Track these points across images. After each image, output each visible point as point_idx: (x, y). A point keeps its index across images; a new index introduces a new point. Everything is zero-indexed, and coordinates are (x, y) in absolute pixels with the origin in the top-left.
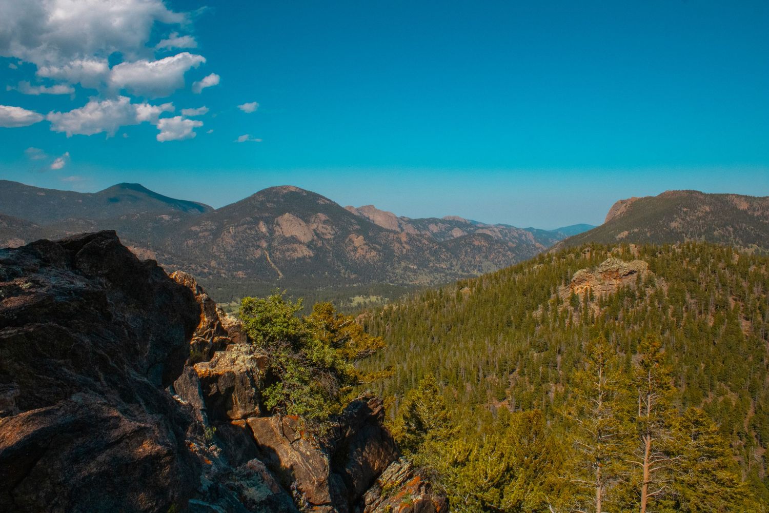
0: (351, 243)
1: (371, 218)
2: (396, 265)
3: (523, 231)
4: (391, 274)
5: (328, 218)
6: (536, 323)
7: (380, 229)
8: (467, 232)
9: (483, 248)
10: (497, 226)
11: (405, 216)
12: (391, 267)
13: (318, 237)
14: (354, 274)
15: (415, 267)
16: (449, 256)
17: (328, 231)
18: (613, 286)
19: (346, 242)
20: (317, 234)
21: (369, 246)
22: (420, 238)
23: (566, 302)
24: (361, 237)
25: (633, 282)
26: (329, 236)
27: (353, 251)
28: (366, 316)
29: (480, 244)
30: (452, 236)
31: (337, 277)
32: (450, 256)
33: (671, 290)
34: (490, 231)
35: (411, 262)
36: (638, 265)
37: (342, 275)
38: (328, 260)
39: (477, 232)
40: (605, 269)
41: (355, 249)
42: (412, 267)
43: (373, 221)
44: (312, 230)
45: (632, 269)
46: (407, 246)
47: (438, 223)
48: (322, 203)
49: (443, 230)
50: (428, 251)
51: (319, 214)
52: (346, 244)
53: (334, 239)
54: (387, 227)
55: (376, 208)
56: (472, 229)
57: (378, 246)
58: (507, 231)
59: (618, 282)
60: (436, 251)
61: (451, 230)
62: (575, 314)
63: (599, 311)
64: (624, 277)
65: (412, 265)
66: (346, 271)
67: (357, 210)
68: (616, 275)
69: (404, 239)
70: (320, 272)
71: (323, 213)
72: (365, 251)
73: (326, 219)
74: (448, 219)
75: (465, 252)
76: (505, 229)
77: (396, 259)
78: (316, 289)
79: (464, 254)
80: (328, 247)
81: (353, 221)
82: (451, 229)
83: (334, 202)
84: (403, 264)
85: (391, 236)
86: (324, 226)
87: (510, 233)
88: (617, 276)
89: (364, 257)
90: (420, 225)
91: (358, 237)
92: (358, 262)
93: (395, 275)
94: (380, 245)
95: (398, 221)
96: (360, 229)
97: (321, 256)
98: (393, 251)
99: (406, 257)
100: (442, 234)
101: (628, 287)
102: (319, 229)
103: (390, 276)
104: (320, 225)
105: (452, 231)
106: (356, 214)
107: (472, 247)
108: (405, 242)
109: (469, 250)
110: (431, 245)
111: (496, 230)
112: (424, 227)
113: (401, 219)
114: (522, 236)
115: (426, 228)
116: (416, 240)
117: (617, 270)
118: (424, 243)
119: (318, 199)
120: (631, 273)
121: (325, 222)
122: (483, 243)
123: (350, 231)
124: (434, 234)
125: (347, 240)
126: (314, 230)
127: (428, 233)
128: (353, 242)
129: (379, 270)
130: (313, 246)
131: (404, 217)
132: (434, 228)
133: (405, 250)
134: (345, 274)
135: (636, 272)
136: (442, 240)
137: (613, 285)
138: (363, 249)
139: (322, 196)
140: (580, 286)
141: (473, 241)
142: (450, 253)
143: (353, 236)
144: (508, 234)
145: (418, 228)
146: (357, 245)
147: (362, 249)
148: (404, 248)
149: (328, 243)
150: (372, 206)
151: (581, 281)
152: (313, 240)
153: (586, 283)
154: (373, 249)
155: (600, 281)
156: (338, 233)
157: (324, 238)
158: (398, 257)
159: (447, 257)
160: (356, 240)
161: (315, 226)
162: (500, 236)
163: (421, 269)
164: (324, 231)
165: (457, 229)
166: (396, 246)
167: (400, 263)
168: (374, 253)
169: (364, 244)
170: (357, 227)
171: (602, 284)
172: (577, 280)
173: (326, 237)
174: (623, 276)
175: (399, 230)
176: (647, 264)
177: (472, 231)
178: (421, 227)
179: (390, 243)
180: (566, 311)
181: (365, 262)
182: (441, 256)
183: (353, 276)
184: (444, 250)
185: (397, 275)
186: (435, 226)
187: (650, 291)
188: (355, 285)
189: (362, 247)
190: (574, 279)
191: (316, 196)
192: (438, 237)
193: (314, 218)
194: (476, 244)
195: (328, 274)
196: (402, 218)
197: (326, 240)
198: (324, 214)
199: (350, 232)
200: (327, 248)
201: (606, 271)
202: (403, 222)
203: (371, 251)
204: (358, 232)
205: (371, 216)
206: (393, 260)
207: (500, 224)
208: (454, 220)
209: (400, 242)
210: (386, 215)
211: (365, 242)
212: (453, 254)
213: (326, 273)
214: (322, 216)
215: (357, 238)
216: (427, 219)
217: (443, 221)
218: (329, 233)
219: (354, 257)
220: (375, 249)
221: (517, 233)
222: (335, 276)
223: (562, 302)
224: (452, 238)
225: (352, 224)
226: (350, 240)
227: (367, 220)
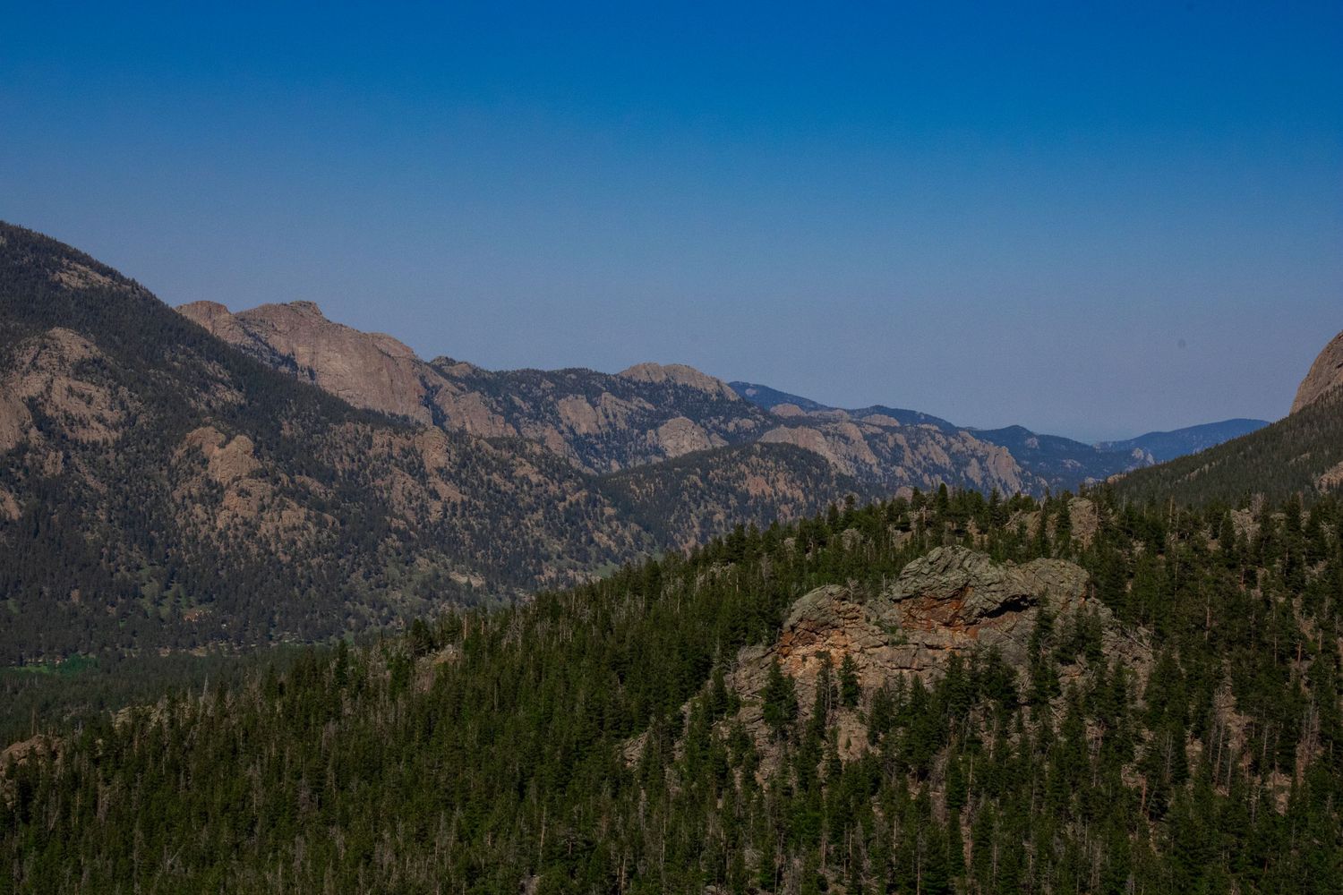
0: (197, 468)
1: (303, 360)
2: (392, 571)
3: (974, 443)
4: (366, 610)
5: (96, 351)
6: (621, 781)
7: (335, 409)
8: (725, 435)
9: (784, 508)
10: (858, 416)
11: (457, 359)
12: (367, 576)
13: (49, 434)
14: (200, 602)
15: (477, 582)
16: (629, 539)
17: (95, 410)
18: (938, 654)
19: (173, 461)
20: (43, 423)
21: (276, 481)
22: (506, 454)
23: (752, 704)
24: (242, 443)
25: (1020, 640)
26: (97, 434)
27: (202, 501)
28: (39, 748)
29: (769, 490)
30: (658, 451)
31: (124, 615)
32: (637, 538)
33: (1165, 674)
34: (826, 434)
35: (458, 559)
36: (1048, 577)
37: (147, 604)
38: (88, 536)
39: (770, 437)
40: (911, 589)
41: (213, 495)
42: (464, 580)
43: (312, 374)
44: (21, 405)
45: (1018, 589)
46: (448, 491)
47: (599, 393)
48: (77, 283)
49: (622, 425)
50: (539, 515)
51: (58, 332)
52: (171, 471)
53: (119, 446)
54: (369, 404)
55: (327, 315)
56: (748, 423)
57: (314, 485)
58: (901, 439)
59: (961, 638)
60: (573, 515)
61: (655, 426)
62: (774, 751)
63: (866, 743)
64: (984, 620)
65: (463, 573)
66: (168, 588)
67: (242, 320)
68: (951, 612)
69: (436, 455)
70: (46, 590)
71: (80, 328)
72: (255, 504)
73: (87, 355)
74: (644, 378)
75: (702, 525)
76: (893, 430)
77: (393, 541)
78: (21, 663)
79: (696, 530)
80: (90, 480)
81: (212, 368)
82: (656, 420)
83: (133, 283)
84: (423, 565)
85: (378, 439)
86: (75, 384)
87: (914, 447)
88: (955, 616)
89: (251, 528)
90: (517, 400)
91: (230, 439)
92: (222, 550)
93: (385, 612)
94: (328, 477)
95: (422, 378)
96: (241, 407)
97: (55, 518)
98: (385, 507)
99: (441, 538)
100: (613, 441)
101: (994, 658)
102: (56, 398)
103: (357, 615)
104: (61, 383)
105: (661, 429)
106: (233, 337)
107: (733, 502)
108: (440, 470)
109: (720, 517)
110: (553, 488)
111: (853, 432)
112: (536, 407)
113: (438, 369)
114: (967, 464)
115: (543, 412)
116: (486, 465)
117: (960, 592)
118: (525, 479)
119: (58, 267)
120: (1015, 605)
121: (81, 369)
122: (781, 485)
123: (194, 414)
124: (581, 444)
125: (179, 452)
126: (32, 403)
127: (550, 433)
128: (205, 462)
129: (313, 591)
130: (20, 474)
131: (451, 362)
132: (581, 415)
133: (436, 507)
134: (157, 603)
135: (1033, 603)
136: (616, 466)
137: (938, 648)
138: (248, 494)
139: (76, 251)
140: (813, 648)
141: (742, 476)
142: (635, 527)
143: (207, 437)
144: (908, 453)
145: (510, 413)
146: (220, 473)
147: (243, 493)
148: (435, 495)
149: (92, 463)
150: (308, 305)
151: (818, 627)
152: (22, 448)
153: (835, 637)
154: (292, 495)
155: (893, 629)
156: (142, 420)
157: (75, 442)
158: (403, 536)
159: (621, 542)
160: (217, 452)
161: (34, 385)
162: (870, 458)
163: (502, 588)
164: (78, 408)
165: (681, 421)
166: (401, 485)
167: (412, 561)
168: (294, 514)
169: (254, 474)
170: (231, 396)
171: (895, 644)
172: (803, 625)
173: (85, 436)
174: (981, 615)
175: (422, 415)
176: (1085, 575)
177: (747, 432)
178: (526, 406)
179: (375, 474)
180: (743, 740)
181: (254, 550)
182: (596, 536)
183: (193, 614)
184: (609, 511)
185: (392, 613)
186: (587, 406)
187: (1075, 676)
188: (199, 652)
189: (246, 483)
190: (792, 620)
191: (51, 253)
192: (598, 454)
193: (33, 351)
194: (752, 492)
195: (84, 597)
196: (442, 367)
197: (84, 448)
198: (84, 333)
199: (195, 419)
200: (86, 486)
201: (918, 594)
202: (447, 384)
203: (283, 506)
204: (232, 420)
205: (301, 350)
206: (381, 548)
207: (880, 410)
208: (669, 383)
209: (417, 470)
210: (374, 348)
211: (256, 464)
212: (647, 529)
213: (75, 594)
214: (73, 344)
215: (222, 446)
216: (551, 376)
217: (623, 387)
218: (101, 420)
219: (205, 529)
220: (302, 495)
221: (946, 449)
222: (113, 611)
223: (738, 705)
224: (656, 460)
225: (205, 383)
226: (193, 451)
227: (285, 369)
